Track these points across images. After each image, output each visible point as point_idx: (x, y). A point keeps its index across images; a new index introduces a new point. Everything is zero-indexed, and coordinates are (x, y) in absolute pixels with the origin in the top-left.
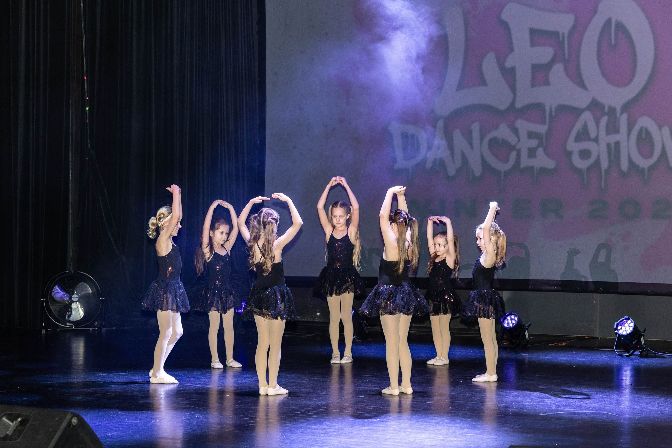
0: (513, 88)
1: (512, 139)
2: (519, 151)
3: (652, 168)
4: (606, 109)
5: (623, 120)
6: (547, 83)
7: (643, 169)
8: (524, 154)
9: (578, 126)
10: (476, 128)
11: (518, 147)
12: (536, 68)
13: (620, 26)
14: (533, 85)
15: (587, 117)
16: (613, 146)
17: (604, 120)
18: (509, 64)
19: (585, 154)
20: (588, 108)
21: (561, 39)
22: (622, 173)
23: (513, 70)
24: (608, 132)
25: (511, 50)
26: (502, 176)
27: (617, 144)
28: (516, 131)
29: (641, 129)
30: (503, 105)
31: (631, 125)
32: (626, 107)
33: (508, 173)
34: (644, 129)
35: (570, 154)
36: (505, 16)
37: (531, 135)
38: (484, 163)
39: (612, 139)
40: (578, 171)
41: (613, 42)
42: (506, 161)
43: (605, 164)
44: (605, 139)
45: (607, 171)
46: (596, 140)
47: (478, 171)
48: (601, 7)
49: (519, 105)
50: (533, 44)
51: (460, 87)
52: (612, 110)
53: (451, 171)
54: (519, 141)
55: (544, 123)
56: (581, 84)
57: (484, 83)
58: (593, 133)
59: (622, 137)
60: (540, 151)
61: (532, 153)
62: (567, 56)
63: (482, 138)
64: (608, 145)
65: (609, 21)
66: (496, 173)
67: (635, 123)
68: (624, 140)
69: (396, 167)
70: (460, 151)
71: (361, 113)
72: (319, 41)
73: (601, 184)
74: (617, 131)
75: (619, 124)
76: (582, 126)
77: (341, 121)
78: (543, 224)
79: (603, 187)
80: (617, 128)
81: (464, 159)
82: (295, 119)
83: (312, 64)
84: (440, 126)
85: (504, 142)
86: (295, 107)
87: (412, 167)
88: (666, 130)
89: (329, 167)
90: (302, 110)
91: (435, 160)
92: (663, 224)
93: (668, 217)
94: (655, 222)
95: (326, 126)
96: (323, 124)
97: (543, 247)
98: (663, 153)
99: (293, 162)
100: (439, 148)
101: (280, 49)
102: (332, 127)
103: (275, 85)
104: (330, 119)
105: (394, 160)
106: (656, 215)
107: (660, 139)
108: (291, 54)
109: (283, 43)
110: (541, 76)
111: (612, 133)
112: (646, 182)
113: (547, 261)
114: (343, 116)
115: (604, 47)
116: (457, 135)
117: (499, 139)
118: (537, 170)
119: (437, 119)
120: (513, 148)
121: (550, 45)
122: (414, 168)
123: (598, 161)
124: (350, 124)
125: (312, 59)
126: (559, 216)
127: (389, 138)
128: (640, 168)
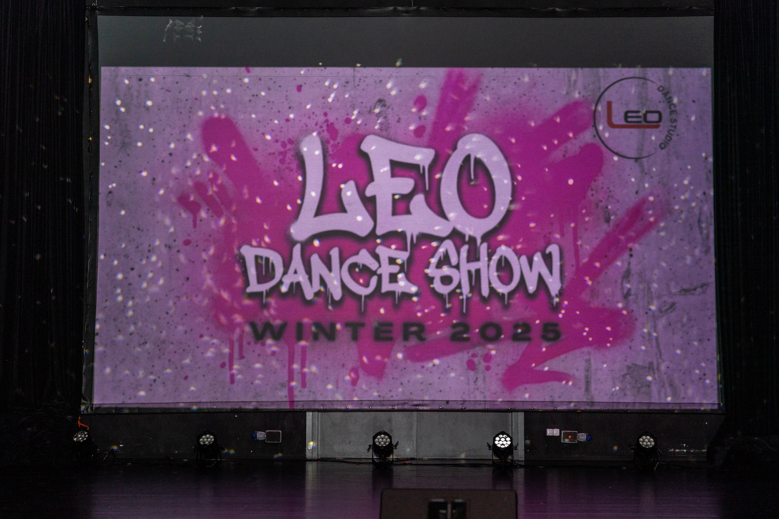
0: (373, 215)
1: (372, 264)
2: (380, 277)
3: (511, 294)
4: (467, 239)
5: (483, 249)
6: (408, 212)
7: (503, 295)
8: (385, 279)
9: (439, 254)
10: (335, 253)
11: (379, 272)
12: (397, 197)
13: (479, 162)
14: (395, 213)
15: (448, 246)
16: (473, 273)
17: (465, 249)
18: (369, 192)
19: (446, 280)
20: (448, 237)
21: (422, 171)
22: (483, 298)
23: (373, 199)
24: (469, 260)
25: (371, 179)
26: (363, 299)
27: (478, 271)
28: (376, 257)
29: (501, 258)
30: (363, 232)
31: (490, 254)
32: (486, 237)
33: (367, 297)
34: (503, 259)
35: (431, 280)
36: (364, 147)
37: (392, 261)
38: (344, 286)
39: (473, 266)
40: (440, 296)
41: (472, 177)
42: (366, 285)
44: (465, 267)
45: (468, 297)
46: (457, 267)
47: (337, 294)
48: (460, 144)
49: (380, 231)
50: (393, 175)
51: (319, 212)
52: (472, 240)
54: (380, 266)
55: (405, 249)
56: (442, 214)
57: (343, 210)
58: (454, 260)
59: (482, 264)
60: (401, 277)
61: (393, 278)
62: (427, 188)
63: (342, 263)
64: (469, 272)
65: (467, 159)
66: (359, 297)
67: (495, 252)
68: (485, 267)
69: (249, 290)
70: (318, 275)
71: (210, 236)
72: (163, 161)
73: (463, 308)
74: (478, 259)
75: (479, 253)
76: (444, 253)
77: (187, 243)
78: (405, 346)
79: (464, 311)
80: (478, 257)
81: (323, 282)
82: (134, 240)
83: (153, 184)
84: (297, 250)
85: (364, 266)
86: (134, 227)
87: (266, 291)
88: (524, 259)
89: (173, 289)
90: (142, 231)
91: (292, 284)
92: (523, 345)
93: (528, 339)
94: (516, 344)
95: (169, 247)
96: (166, 246)
97: (405, 369)
98: (522, 280)
99: (130, 284)
100: (296, 272)
101: (116, 167)
102: (177, 249)
103: (109, 204)
104: (175, 241)
105: (247, 283)
106: (516, 338)
107: (518, 267)
108: (129, 173)
109: (120, 161)
110: (402, 205)
111: (472, 261)
112: (506, 307)
113: (409, 381)
114: (189, 238)
115: (464, 181)
116: (315, 259)
117: (360, 265)
118: (398, 295)
119: (293, 243)
120: (374, 273)
121: (410, 177)
122: (268, 291)
123: (459, 286)
124: (197, 246)
125: (154, 179)
126: (421, 339)
127: (241, 261)
128: (500, 294)
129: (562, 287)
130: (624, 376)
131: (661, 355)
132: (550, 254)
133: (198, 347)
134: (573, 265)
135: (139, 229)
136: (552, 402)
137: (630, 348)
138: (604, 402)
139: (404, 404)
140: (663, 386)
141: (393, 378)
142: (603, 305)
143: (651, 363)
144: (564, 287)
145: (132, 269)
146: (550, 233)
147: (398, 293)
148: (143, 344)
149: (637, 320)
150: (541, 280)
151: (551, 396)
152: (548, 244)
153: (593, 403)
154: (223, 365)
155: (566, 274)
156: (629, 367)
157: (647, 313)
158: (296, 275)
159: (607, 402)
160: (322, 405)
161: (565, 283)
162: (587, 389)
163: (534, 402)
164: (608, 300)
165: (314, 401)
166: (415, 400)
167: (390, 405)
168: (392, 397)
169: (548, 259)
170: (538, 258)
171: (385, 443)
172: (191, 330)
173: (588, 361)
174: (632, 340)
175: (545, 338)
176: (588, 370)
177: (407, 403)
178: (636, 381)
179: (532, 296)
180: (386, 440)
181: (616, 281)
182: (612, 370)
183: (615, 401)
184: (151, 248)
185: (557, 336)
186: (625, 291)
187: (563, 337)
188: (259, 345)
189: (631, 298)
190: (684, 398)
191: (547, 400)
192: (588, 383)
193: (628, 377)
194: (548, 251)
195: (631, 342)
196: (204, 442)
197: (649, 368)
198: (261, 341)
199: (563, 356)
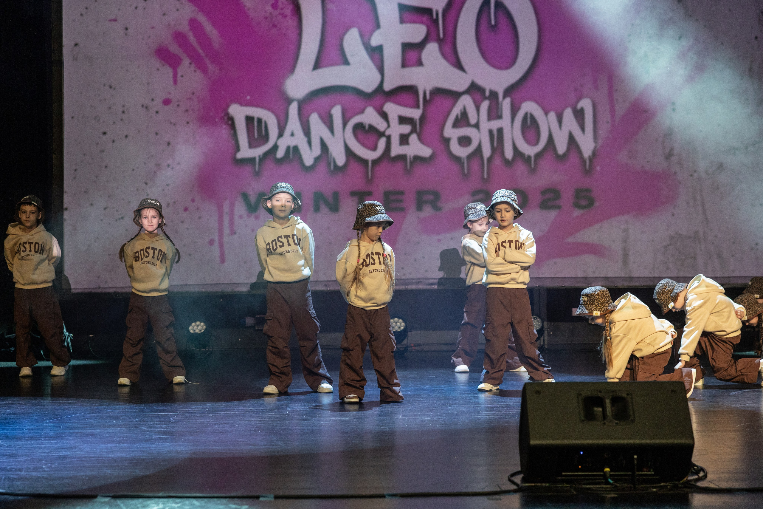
0: (381, 69)
1: (380, 124)
2: (389, 138)
3: (538, 156)
4: (487, 93)
5: (506, 105)
6: (420, 63)
7: (529, 157)
8: (395, 141)
9: (456, 111)
10: (337, 112)
11: (387, 133)
12: (407, 47)
13: (500, 6)
14: (404, 65)
15: (466, 101)
16: (495, 133)
17: (485, 104)
18: (375, 41)
19: (465, 141)
20: (467, 92)
21: (435, 16)
22: (507, 163)
23: (380, 49)
24: (490, 118)
25: (377, 25)
26: (370, 164)
27: (500, 131)
28: (385, 116)
29: (526, 115)
30: (369, 87)
31: (514, 111)
32: (509, 91)
33: (375, 162)
34: (529, 116)
35: (447, 141)
37: (403, 120)
38: (349, 152)
39: (495, 125)
40: (457, 159)
41: (493, 22)
42: (374, 148)
43: (487, 152)
44: (486, 125)
45: (490, 159)
46: (477, 126)
47: (340, 159)
49: (388, 87)
50: (402, 21)
51: (317, 65)
52: (494, 95)
53: (308, 161)
54: (389, 126)
55: (418, 107)
56: (459, 65)
57: (346, 62)
58: (473, 118)
59: (505, 123)
60: (414, 138)
61: (404, 140)
62: (441, 35)
63: (345, 124)
64: (491, 132)
66: (365, 162)
67: (519, 108)
68: (508, 126)
69: (239, 156)
70: (318, 137)
71: (193, 94)
72: (136, 8)
73: (483, 173)
74: (500, 117)
75: (502, 109)
76: (461, 110)
77: (167, 102)
78: (418, 217)
79: (485, 176)
80: (500, 113)
81: (324, 146)
82: (105, 100)
83: (126, 34)
84: (293, 109)
85: (371, 127)
86: (104, 85)
87: (259, 156)
88: (552, 116)
89: (152, 156)
90: (114, 89)
91: (288, 148)
92: (553, 214)
93: (559, 207)
94: (544, 213)
95: (147, 107)
96: (143, 106)
97: (419, 243)
98: (551, 139)
99: (103, 151)
100: (292, 135)
101: (82, 15)
102: (155, 110)
103: (75, 58)
104: (153, 100)
105: (237, 148)
106: (545, 205)
107: (546, 124)
108: (97, 22)
109: (87, 8)
110: (412, 55)
111: (494, 119)
112: (533, 171)
113: (423, 257)
114: (170, 97)
115: (484, 26)
116: (315, 120)
117: (365, 124)
118: (410, 159)
119: (289, 101)
120: (381, 134)
121: (422, 23)
122: (261, 156)
123: (479, 149)
124: (178, 105)
125: (127, 29)
126: (437, 209)
127: (230, 122)
128: (526, 156)
129: (595, 147)
130: (666, 247)
131: (707, 223)
132: (582, 110)
133: (182, 222)
134: (608, 122)
135: (111, 87)
136: (585, 278)
137: (673, 215)
138: (644, 277)
139: (418, 283)
140: (710, 258)
141: (406, 254)
142: (643, 167)
143: (696, 232)
144: (598, 147)
145: (105, 133)
146: (582, 86)
147: (410, 157)
148: (119, 219)
149: (680, 183)
150: (572, 139)
151: (584, 272)
152: (580, 98)
153: (631, 278)
154: (211, 242)
155: (601, 132)
156: (671, 237)
157: (692, 175)
158: (293, 138)
159: (647, 277)
160: (326, 285)
161: (600, 142)
162: (625, 262)
163: (565, 278)
164: (648, 162)
165: (316, 281)
166: (431, 279)
167: (403, 285)
168: (404, 275)
169: (579, 115)
170: (568, 114)
171: (399, 328)
172: (174, 203)
173: (626, 231)
174: (675, 206)
175: (577, 205)
176: (625, 241)
177: (421, 282)
178: (680, 252)
179: (562, 158)
180: (401, 324)
181: (657, 140)
182: (653, 241)
183: (656, 275)
184: (125, 109)
185: (591, 202)
186: (667, 151)
187: (597, 204)
188: (252, 219)
189: (673, 158)
190: (733, 271)
191: (580, 276)
192: (625, 256)
193: (671, 248)
194: (579, 106)
195: (674, 208)
196: (194, 331)
197: (695, 238)
198: (254, 215)
199: (597, 226)
